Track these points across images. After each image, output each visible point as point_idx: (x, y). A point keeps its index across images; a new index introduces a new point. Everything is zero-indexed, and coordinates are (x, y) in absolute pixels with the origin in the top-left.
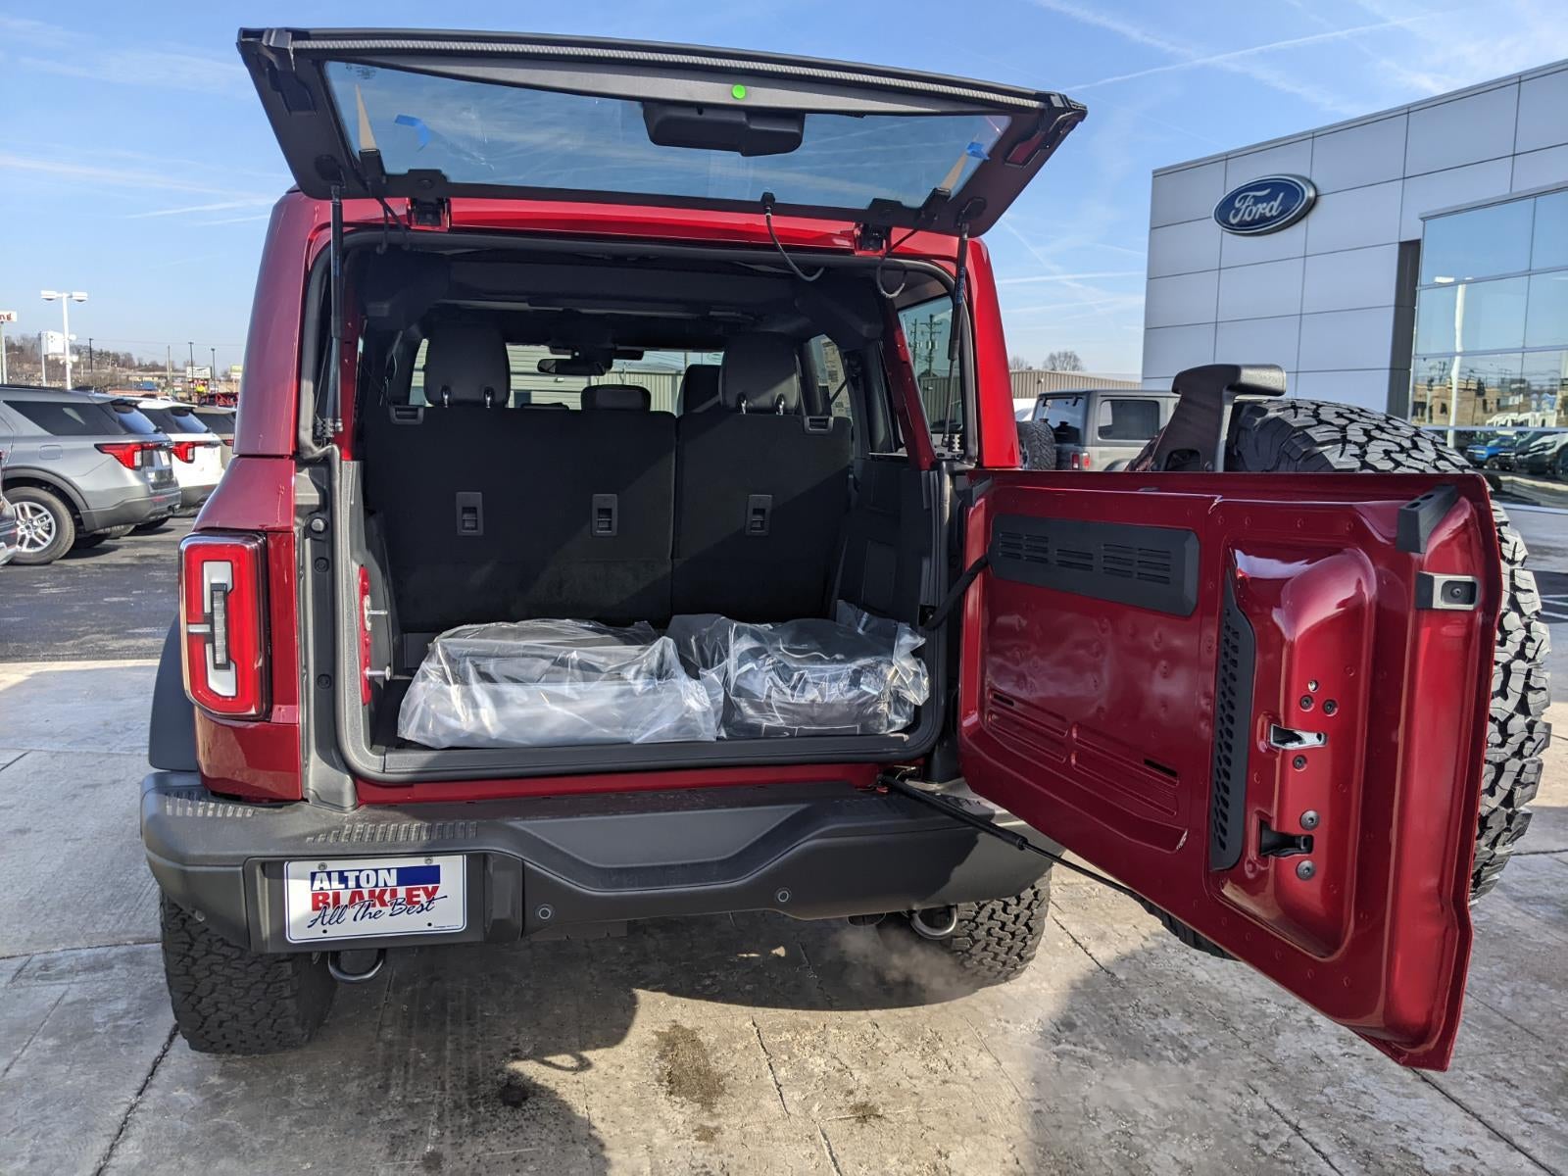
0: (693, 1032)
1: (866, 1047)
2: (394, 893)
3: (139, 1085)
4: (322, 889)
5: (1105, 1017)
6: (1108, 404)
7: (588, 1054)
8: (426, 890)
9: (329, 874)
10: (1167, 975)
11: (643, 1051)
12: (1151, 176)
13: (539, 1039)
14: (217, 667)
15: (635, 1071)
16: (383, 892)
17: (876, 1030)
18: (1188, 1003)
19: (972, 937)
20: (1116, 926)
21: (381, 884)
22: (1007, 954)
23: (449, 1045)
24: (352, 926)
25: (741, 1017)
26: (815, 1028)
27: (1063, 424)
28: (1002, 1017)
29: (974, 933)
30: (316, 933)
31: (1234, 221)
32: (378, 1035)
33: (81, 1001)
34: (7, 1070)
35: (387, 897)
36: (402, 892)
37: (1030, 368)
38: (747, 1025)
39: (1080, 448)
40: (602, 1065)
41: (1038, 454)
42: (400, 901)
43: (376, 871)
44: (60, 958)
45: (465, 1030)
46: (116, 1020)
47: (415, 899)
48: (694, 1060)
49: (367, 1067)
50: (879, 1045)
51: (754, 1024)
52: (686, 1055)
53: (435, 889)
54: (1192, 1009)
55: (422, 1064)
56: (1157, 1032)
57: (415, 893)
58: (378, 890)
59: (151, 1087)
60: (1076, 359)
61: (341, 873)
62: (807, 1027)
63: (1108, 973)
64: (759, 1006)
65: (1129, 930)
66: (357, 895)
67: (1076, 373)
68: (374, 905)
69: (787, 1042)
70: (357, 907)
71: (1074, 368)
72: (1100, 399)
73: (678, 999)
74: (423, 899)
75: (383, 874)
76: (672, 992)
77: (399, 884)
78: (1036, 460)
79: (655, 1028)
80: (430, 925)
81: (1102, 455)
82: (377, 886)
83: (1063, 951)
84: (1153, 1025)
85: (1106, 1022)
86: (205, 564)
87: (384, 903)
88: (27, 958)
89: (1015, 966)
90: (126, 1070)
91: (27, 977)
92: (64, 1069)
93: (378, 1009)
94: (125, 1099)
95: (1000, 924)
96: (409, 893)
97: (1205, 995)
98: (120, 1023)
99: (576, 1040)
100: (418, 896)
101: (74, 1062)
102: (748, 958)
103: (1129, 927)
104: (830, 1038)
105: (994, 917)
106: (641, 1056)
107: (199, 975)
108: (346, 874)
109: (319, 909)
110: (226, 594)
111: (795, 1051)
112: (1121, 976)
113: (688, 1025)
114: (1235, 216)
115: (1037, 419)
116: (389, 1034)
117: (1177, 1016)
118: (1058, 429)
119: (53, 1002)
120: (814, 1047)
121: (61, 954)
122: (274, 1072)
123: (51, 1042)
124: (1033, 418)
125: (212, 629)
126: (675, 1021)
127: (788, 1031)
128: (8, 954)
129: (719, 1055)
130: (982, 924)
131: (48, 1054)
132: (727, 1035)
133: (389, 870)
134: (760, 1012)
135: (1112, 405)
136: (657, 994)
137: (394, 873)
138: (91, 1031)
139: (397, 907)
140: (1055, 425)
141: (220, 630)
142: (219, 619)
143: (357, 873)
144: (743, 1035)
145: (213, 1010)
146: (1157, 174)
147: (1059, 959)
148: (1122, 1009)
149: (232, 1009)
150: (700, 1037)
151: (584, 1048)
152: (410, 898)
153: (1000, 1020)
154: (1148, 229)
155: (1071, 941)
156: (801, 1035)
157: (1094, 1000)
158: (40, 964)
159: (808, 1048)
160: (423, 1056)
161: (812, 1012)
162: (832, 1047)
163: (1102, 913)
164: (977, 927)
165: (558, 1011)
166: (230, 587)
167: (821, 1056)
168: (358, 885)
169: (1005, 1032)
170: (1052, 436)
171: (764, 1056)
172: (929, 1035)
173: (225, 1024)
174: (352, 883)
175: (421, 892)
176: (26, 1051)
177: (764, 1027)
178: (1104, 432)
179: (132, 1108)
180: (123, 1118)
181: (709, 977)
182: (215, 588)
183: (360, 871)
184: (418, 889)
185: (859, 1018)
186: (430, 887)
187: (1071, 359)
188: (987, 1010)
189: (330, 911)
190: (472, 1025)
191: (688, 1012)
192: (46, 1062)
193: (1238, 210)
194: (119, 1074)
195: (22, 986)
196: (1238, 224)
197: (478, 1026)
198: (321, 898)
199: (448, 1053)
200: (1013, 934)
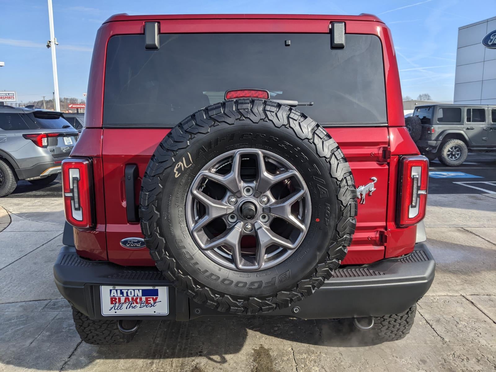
0: (268, 350)
1: (336, 364)
2: (141, 299)
3: (70, 354)
4: (114, 296)
5: (440, 358)
6: (441, 109)
7: (228, 357)
8: (153, 298)
9: (117, 290)
10: (467, 341)
11: (248, 357)
12: (458, 29)
13: (210, 347)
14: (76, 209)
15: (243, 366)
16: (137, 299)
17: (341, 357)
18: (478, 355)
19: (382, 324)
20: (444, 316)
21: (136, 295)
22: (397, 331)
23: (178, 347)
24: (125, 311)
25: (287, 345)
26: (316, 353)
27: (424, 117)
28: (394, 355)
29: (383, 323)
30: (112, 313)
31: (490, 44)
32: (154, 340)
33: (62, 318)
34: (31, 343)
35: (138, 300)
36: (144, 299)
37: (412, 100)
38: (289, 349)
39: (431, 126)
40: (231, 362)
41: (415, 128)
42: (143, 302)
43: (134, 290)
44: (59, 301)
45: (184, 341)
46: (70, 327)
47: (149, 302)
48: (267, 363)
49: (147, 354)
50: (342, 364)
51: (292, 349)
52: (264, 361)
53: (156, 298)
54: (479, 358)
55: (166, 355)
56: (464, 368)
57: (149, 299)
58: (135, 298)
59: (74, 355)
60: (429, 96)
61: (121, 290)
62: (313, 352)
63: (441, 338)
64: (295, 341)
65: (450, 318)
66: (127, 299)
67: (429, 101)
68: (134, 303)
69: (304, 359)
70: (127, 304)
71: (428, 99)
72: (438, 108)
73: (264, 335)
74: (152, 302)
75: (137, 291)
76: (262, 332)
77: (142, 296)
78: (414, 130)
79: (254, 347)
80: (155, 312)
81: (439, 128)
82: (134, 296)
83: (421, 326)
84: (461, 364)
85: (440, 361)
86: (70, 170)
87: (137, 303)
88: (49, 301)
89: (400, 336)
90: (67, 347)
91: (48, 308)
92: (48, 344)
93: (156, 330)
94: (64, 359)
95: (394, 320)
96: (147, 299)
97: (485, 352)
98: (71, 328)
99: (223, 350)
100: (150, 301)
101: (52, 342)
102: (293, 320)
103: (451, 317)
104: (322, 358)
105: (392, 317)
106: (247, 359)
107: (83, 320)
108: (123, 291)
109: (113, 304)
110: (78, 181)
111: (307, 363)
112: (447, 340)
113: (266, 347)
114: (490, 42)
115: (414, 116)
116: (158, 341)
117: (473, 361)
118: (422, 119)
119: (53, 318)
120: (315, 362)
121: (60, 300)
122: (115, 353)
123: (48, 334)
124: (413, 116)
125: (73, 194)
126: (261, 345)
127: (305, 354)
128: (45, 299)
129: (277, 362)
130: (386, 319)
131: (45, 338)
132: (281, 354)
133: (139, 290)
134: (295, 344)
135: (443, 110)
136: (256, 332)
137: (141, 291)
138: (61, 330)
139: (142, 305)
140: (421, 117)
141: (76, 195)
142: (76, 190)
143: (127, 291)
144: (288, 353)
145: (90, 332)
146: (460, 29)
147: (420, 330)
148: (447, 355)
149: (96, 332)
150: (270, 353)
151: (226, 353)
152: (147, 301)
153: (393, 356)
154: (456, 48)
155: (425, 322)
156: (310, 356)
157: (435, 350)
158: (53, 303)
159: (312, 362)
160: (168, 351)
161: (316, 346)
162: (322, 363)
163: (438, 310)
164: (384, 320)
165: (219, 336)
166: (79, 179)
167: (317, 366)
168: (127, 295)
169: (396, 362)
170: (420, 122)
171: (294, 364)
172: (363, 361)
173: (94, 337)
174: (125, 294)
175: (151, 299)
176: (39, 336)
177: (296, 351)
178: (440, 120)
179: (65, 363)
180: (61, 367)
181: (277, 326)
182: (74, 179)
183: (128, 290)
184: (150, 298)
185: (334, 350)
186: (155, 297)
187: (427, 96)
188: (388, 351)
189: (117, 305)
190: (187, 339)
191: (267, 341)
192: (43, 341)
193: (492, 40)
194: (65, 348)
195: (45, 311)
196: (492, 45)
197: (189, 340)
198: (114, 299)
199: (177, 351)
200: (400, 324)
